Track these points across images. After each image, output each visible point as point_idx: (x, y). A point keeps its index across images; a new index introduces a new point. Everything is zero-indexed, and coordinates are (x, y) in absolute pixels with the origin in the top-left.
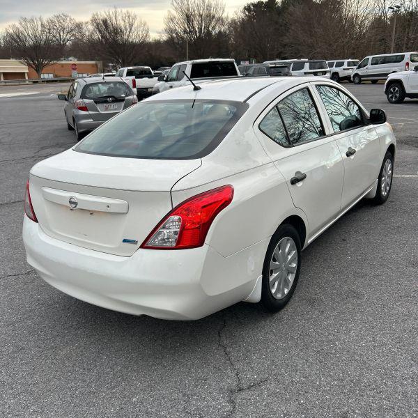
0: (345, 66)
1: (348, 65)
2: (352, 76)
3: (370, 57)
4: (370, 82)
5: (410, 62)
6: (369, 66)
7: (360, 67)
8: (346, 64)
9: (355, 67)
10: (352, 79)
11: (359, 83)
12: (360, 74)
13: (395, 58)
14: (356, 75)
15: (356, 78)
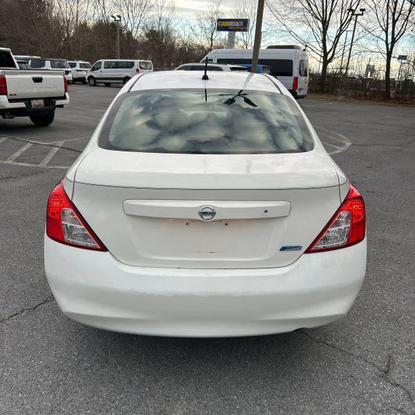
0: (78, 67)
1: (81, 67)
2: (87, 77)
3: (103, 61)
4: (103, 85)
5: (140, 69)
6: (102, 69)
7: (93, 69)
8: (78, 65)
9: (89, 69)
10: (87, 81)
11: (95, 85)
12: (95, 76)
13: (125, 64)
14: (91, 77)
15: (91, 80)
